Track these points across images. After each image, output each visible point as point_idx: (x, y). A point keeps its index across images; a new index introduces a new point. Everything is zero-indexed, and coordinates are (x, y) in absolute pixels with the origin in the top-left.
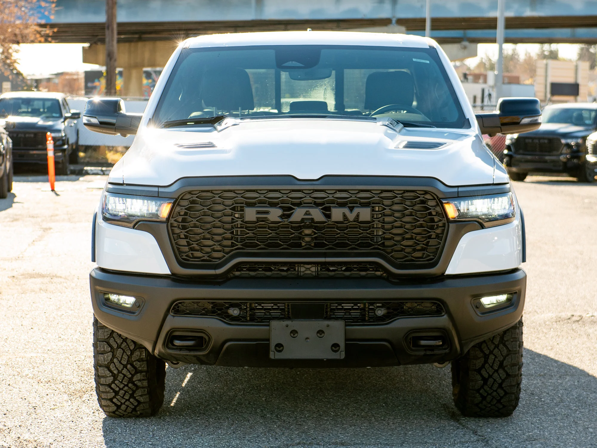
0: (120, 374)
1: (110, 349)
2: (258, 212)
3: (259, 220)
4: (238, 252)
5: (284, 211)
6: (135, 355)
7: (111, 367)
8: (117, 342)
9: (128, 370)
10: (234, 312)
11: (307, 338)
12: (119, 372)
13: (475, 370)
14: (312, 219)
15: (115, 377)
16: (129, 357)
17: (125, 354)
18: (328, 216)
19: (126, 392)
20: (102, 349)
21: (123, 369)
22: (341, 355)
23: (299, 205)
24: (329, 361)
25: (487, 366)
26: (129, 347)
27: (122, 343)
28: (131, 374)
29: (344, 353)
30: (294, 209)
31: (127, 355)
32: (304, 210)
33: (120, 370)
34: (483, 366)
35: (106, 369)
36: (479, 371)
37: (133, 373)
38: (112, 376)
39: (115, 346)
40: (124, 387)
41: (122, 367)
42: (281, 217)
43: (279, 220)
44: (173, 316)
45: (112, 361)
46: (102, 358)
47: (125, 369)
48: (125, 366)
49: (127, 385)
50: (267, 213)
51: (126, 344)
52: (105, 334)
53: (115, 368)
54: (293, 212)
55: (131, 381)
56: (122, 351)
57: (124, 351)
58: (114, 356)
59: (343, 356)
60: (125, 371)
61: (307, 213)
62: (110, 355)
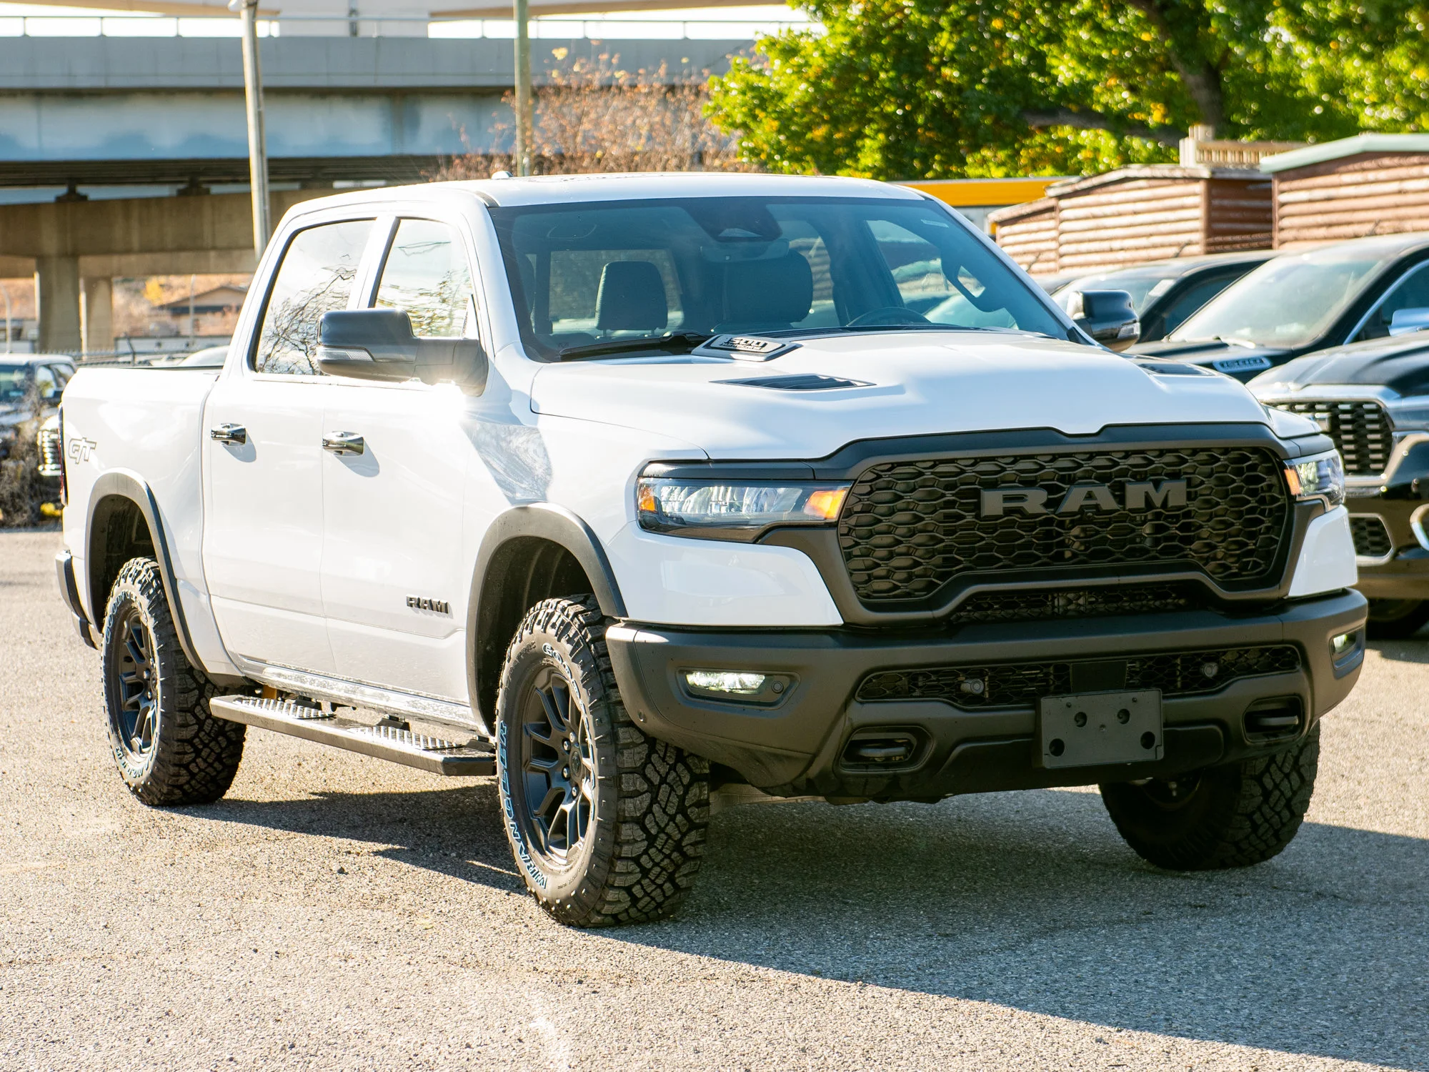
0: (662, 835)
1: (646, 786)
2: (1007, 499)
3: (1008, 512)
4: (964, 576)
5: (1049, 493)
6: (690, 795)
7: (647, 821)
8: (658, 772)
9: (676, 824)
10: (975, 686)
11: (1103, 726)
12: (662, 830)
13: (1252, 777)
14: (1097, 506)
15: (651, 840)
16: (682, 799)
17: (673, 793)
18: (1121, 499)
19: (663, 869)
20: (632, 789)
21: (667, 825)
22: (1158, 753)
23: (1071, 481)
24: (1136, 764)
25: (1273, 768)
26: (681, 780)
27: (668, 773)
28: (680, 832)
29: (1161, 749)
30: (1063, 489)
31: (678, 796)
32: (1083, 491)
33: (663, 826)
34: (1267, 769)
35: (636, 827)
36: (1259, 779)
37: (684, 830)
38: (646, 839)
39: (656, 780)
40: (662, 860)
41: (666, 819)
42: (1046, 505)
43: (1043, 510)
44: (861, 703)
45: (649, 810)
46: (631, 805)
47: (671, 823)
48: (672, 818)
49: (668, 856)
50: (1021, 498)
51: (674, 774)
52: (637, 758)
53: (653, 824)
54: (1064, 496)
55: (678, 847)
56: (668, 789)
57: (672, 789)
58: (654, 800)
59: (1161, 756)
60: (670, 829)
61: (1090, 496)
62: (646, 798)
